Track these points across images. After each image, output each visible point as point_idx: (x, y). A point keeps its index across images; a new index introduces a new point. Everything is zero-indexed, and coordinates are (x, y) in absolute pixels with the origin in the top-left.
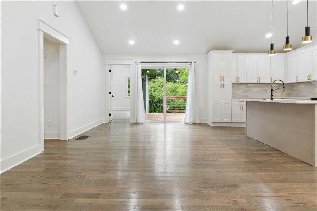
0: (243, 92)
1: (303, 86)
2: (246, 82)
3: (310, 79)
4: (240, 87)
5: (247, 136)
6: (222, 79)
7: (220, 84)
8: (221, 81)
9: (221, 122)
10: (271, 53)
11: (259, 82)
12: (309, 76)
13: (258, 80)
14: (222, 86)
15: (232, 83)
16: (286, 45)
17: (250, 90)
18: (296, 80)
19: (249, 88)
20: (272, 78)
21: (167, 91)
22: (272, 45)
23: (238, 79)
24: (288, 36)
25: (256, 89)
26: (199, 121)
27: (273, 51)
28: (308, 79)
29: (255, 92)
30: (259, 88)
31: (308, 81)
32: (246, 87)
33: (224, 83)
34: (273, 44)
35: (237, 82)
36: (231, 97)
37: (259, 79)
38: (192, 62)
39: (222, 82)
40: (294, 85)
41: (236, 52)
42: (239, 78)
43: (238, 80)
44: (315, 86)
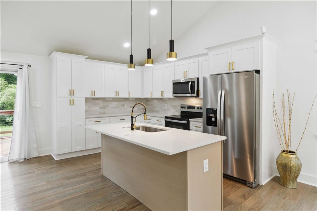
0: (100, 108)
1: (156, 101)
2: (103, 97)
3: (163, 96)
4: (97, 101)
5: (103, 174)
6: (72, 93)
7: (69, 101)
8: (70, 96)
9: (71, 152)
10: (130, 67)
11: (117, 97)
12: (162, 93)
13: (116, 95)
14: (72, 103)
15: (86, 98)
16: (147, 60)
17: (108, 106)
18: (151, 96)
19: (107, 103)
20: (130, 92)
21: (8, 96)
22: (131, 57)
23: (93, 93)
24: (149, 49)
25: (114, 104)
26: (37, 154)
27: (132, 65)
28: (161, 96)
29: (114, 108)
30: (117, 103)
31: (161, 97)
32: (103, 102)
33: (75, 99)
34: (133, 55)
35: (92, 97)
36: (84, 116)
37: (117, 93)
38: (24, 64)
39: (72, 97)
40: (148, 99)
41: (90, 58)
42: (94, 91)
43: (94, 95)
44: (166, 102)
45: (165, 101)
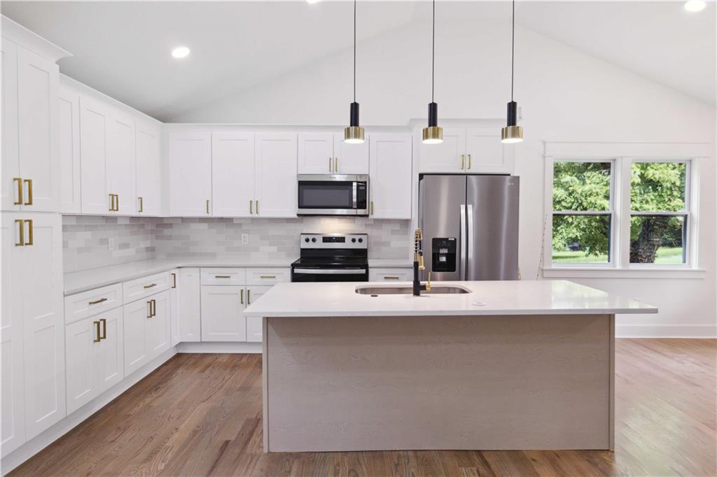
7: (13, 228)
8: (16, 208)
9: (24, 442)
13: (112, 204)
18: (207, 212)
20: (141, 199)
30: (89, 235)
39: (20, 211)
44: (244, 227)
45: (240, 225)
